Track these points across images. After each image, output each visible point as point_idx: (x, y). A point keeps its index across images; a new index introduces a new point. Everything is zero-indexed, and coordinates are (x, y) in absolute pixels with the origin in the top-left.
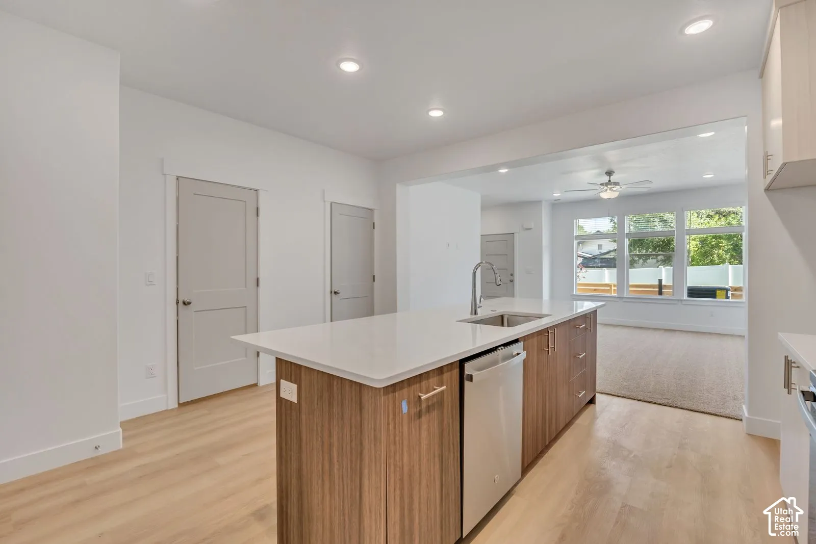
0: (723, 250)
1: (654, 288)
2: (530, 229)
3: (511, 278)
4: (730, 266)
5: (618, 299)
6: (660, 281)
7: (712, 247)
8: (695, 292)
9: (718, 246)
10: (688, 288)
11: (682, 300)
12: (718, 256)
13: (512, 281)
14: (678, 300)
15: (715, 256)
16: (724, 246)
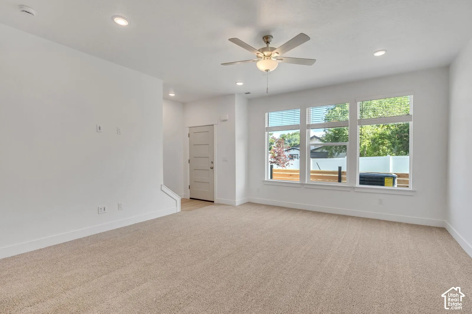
0: (386, 147)
1: (335, 174)
2: (226, 120)
3: (211, 165)
4: (391, 157)
5: (300, 186)
6: (340, 168)
7: (379, 144)
8: (366, 180)
9: (383, 144)
10: (360, 175)
11: (354, 188)
12: (382, 151)
13: (212, 168)
14: (351, 187)
15: (381, 150)
16: (387, 144)
